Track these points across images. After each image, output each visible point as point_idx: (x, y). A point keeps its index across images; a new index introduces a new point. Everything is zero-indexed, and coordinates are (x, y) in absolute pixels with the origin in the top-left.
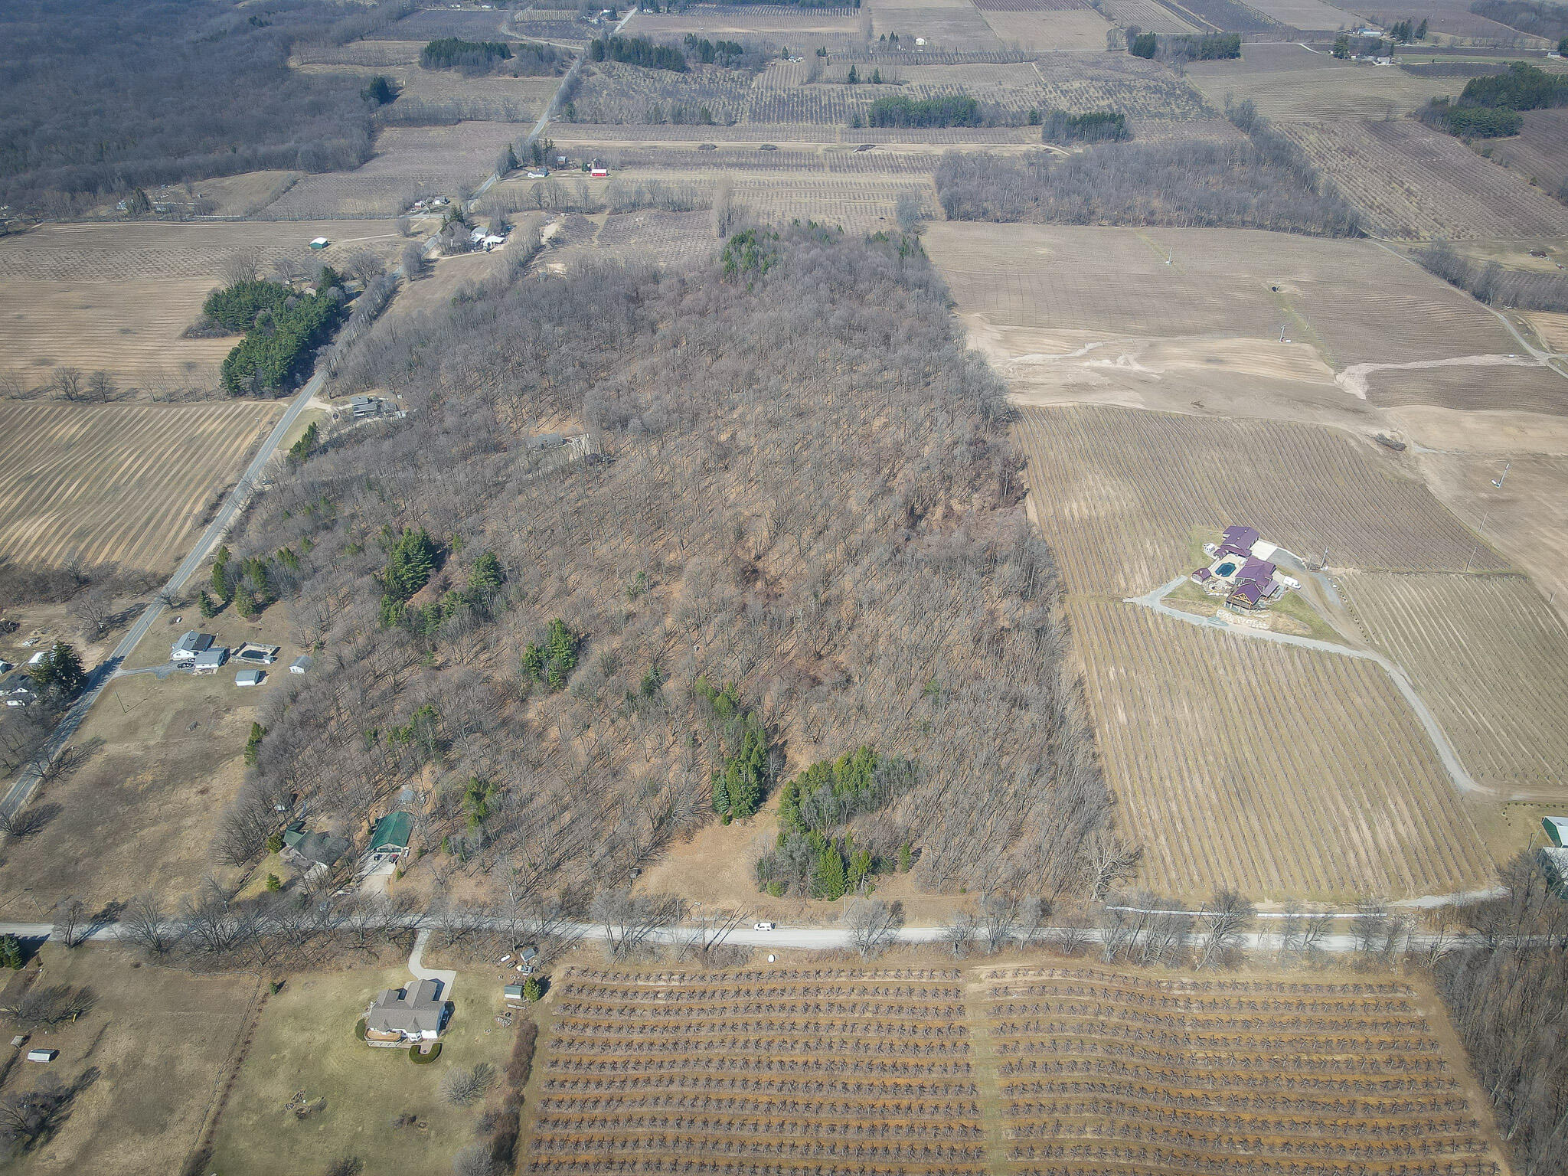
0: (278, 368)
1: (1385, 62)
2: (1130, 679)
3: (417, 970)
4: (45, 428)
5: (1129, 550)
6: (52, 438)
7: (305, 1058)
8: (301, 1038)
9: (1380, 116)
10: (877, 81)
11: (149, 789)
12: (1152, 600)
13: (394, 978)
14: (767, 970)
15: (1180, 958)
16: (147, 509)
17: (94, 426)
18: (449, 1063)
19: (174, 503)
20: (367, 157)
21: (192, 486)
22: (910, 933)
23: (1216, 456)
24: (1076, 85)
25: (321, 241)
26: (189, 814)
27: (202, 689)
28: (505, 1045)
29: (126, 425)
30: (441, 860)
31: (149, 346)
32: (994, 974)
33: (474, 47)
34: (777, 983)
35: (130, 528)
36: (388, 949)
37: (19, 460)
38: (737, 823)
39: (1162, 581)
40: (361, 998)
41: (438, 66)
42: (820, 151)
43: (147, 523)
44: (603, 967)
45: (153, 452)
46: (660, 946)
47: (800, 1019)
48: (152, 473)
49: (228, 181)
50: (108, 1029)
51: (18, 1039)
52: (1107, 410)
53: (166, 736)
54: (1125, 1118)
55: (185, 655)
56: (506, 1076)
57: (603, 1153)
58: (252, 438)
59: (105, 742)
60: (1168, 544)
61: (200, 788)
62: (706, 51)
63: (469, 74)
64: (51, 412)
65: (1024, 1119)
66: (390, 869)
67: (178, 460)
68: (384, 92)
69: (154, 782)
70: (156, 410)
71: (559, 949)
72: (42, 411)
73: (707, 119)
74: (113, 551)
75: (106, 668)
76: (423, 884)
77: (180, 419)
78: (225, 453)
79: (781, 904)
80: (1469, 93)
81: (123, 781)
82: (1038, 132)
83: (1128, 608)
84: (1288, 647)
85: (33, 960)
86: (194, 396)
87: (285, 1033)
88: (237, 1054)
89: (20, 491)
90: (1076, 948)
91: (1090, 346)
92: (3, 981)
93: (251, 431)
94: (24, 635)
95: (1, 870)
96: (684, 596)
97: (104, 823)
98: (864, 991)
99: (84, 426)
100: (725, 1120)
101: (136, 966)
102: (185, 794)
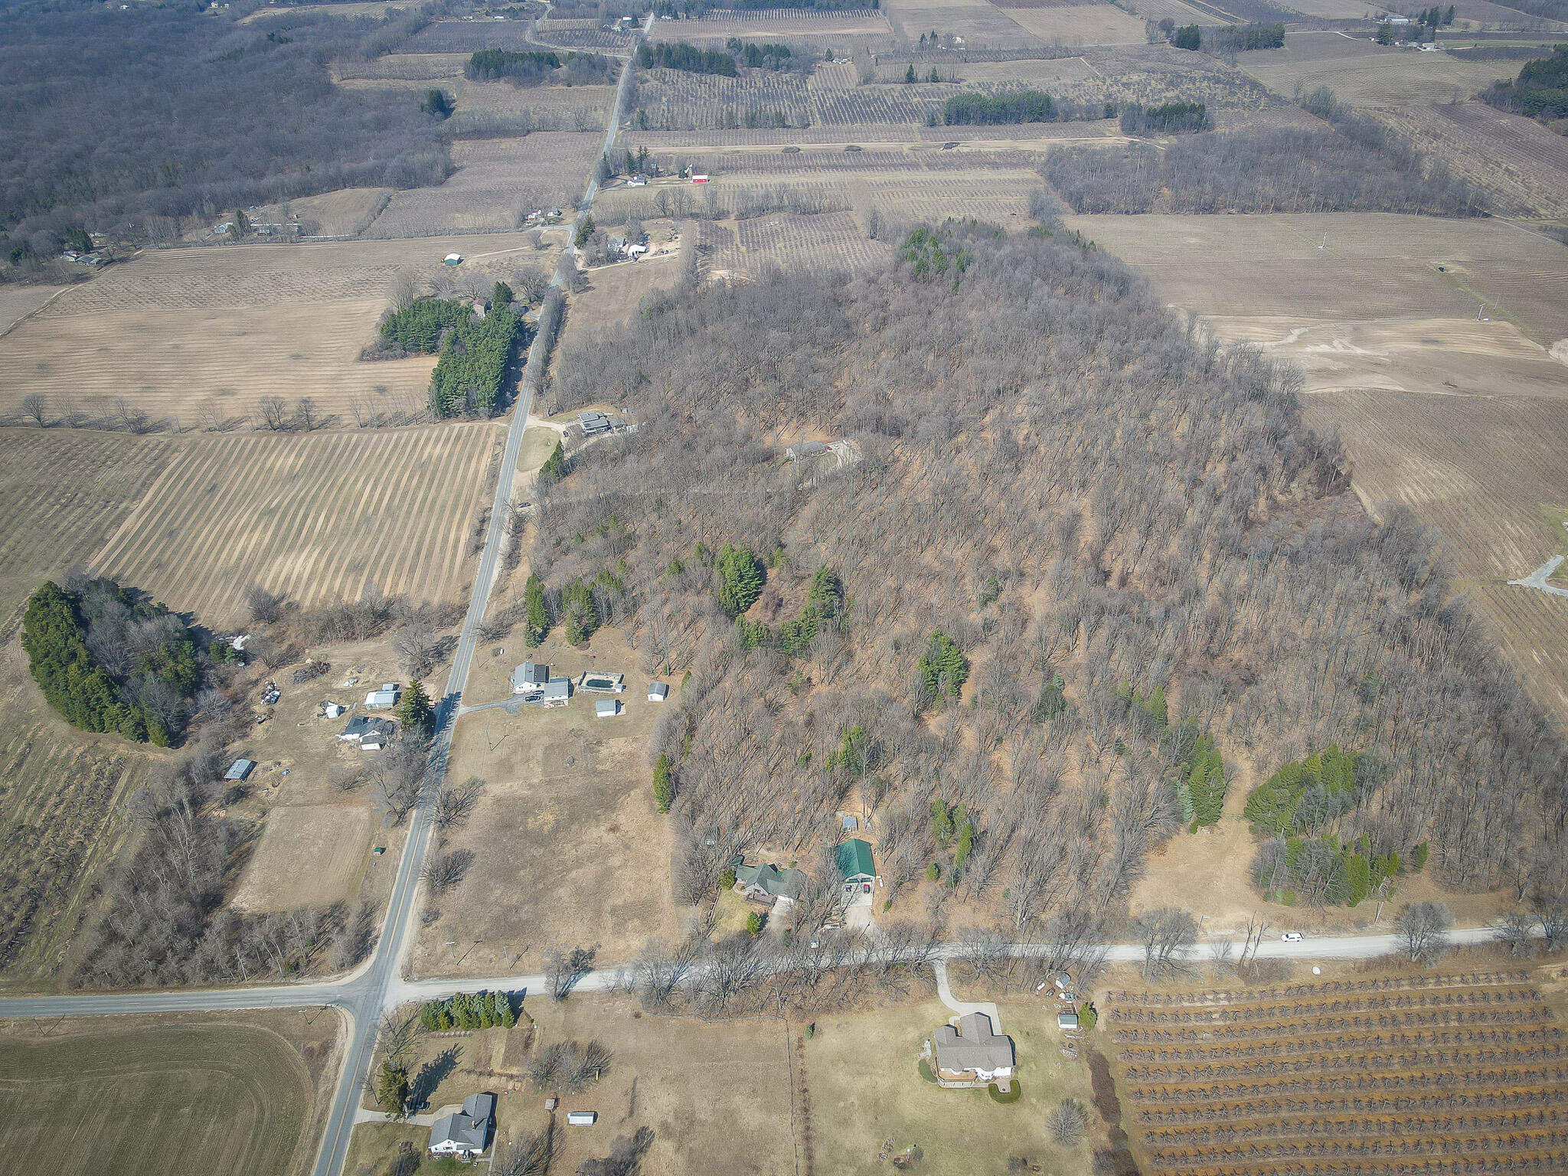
0: (491, 387)
1: (1430, 47)
2: (1557, 662)
3: (953, 1004)
4: (257, 461)
5: (1491, 532)
6: (271, 469)
7: (876, 1103)
8: (863, 1083)
9: (1446, 100)
10: (935, 80)
11: (556, 830)
12: (1536, 581)
13: (932, 1012)
14: (1318, 984)
16: (411, 538)
17: (310, 456)
18: (1034, 1101)
19: (436, 530)
20: (450, 171)
21: (447, 513)
23: (1509, 434)
24: (1135, 78)
25: (456, 257)
26: (612, 853)
27: (560, 722)
28: (1082, 1080)
29: (343, 453)
30: (925, 890)
31: (329, 371)
33: (523, 57)
34: (1341, 997)
35: (403, 559)
36: (913, 983)
37: (246, 494)
38: (1203, 831)
39: (1539, 560)
40: (909, 1037)
41: (486, 78)
42: (906, 151)
43: (418, 553)
44: (1141, 990)
45: (388, 480)
46: (1191, 964)
47: (1385, 1033)
48: (397, 500)
49: (317, 200)
50: (638, 1086)
51: (549, 1104)
52: (1374, 394)
53: (545, 773)
55: (529, 687)
56: (1097, 1112)
58: (486, 460)
59: (484, 782)
61: (608, 826)
62: (755, 56)
63: (520, 84)
64: (257, 443)
66: (867, 899)
67: (418, 487)
68: (441, 105)
69: (557, 822)
70: (376, 437)
71: (1091, 972)
72: (246, 443)
73: (781, 122)
74: (395, 584)
75: (450, 703)
76: (917, 910)
77: (396, 445)
78: (464, 477)
79: (1296, 913)
80: (1527, 75)
81: (524, 823)
82: (1115, 125)
83: (1517, 590)
85: (522, 1017)
86: (403, 420)
87: (841, 1078)
88: (799, 1103)
89: (265, 529)
91: (1297, 332)
92: (498, 1042)
93: (482, 453)
94: (339, 674)
95: (438, 923)
96: (1038, 600)
97: (524, 867)
98: (1435, 1000)
99: (299, 456)
100: (1357, 1144)
101: (637, 1016)
102: (597, 833)
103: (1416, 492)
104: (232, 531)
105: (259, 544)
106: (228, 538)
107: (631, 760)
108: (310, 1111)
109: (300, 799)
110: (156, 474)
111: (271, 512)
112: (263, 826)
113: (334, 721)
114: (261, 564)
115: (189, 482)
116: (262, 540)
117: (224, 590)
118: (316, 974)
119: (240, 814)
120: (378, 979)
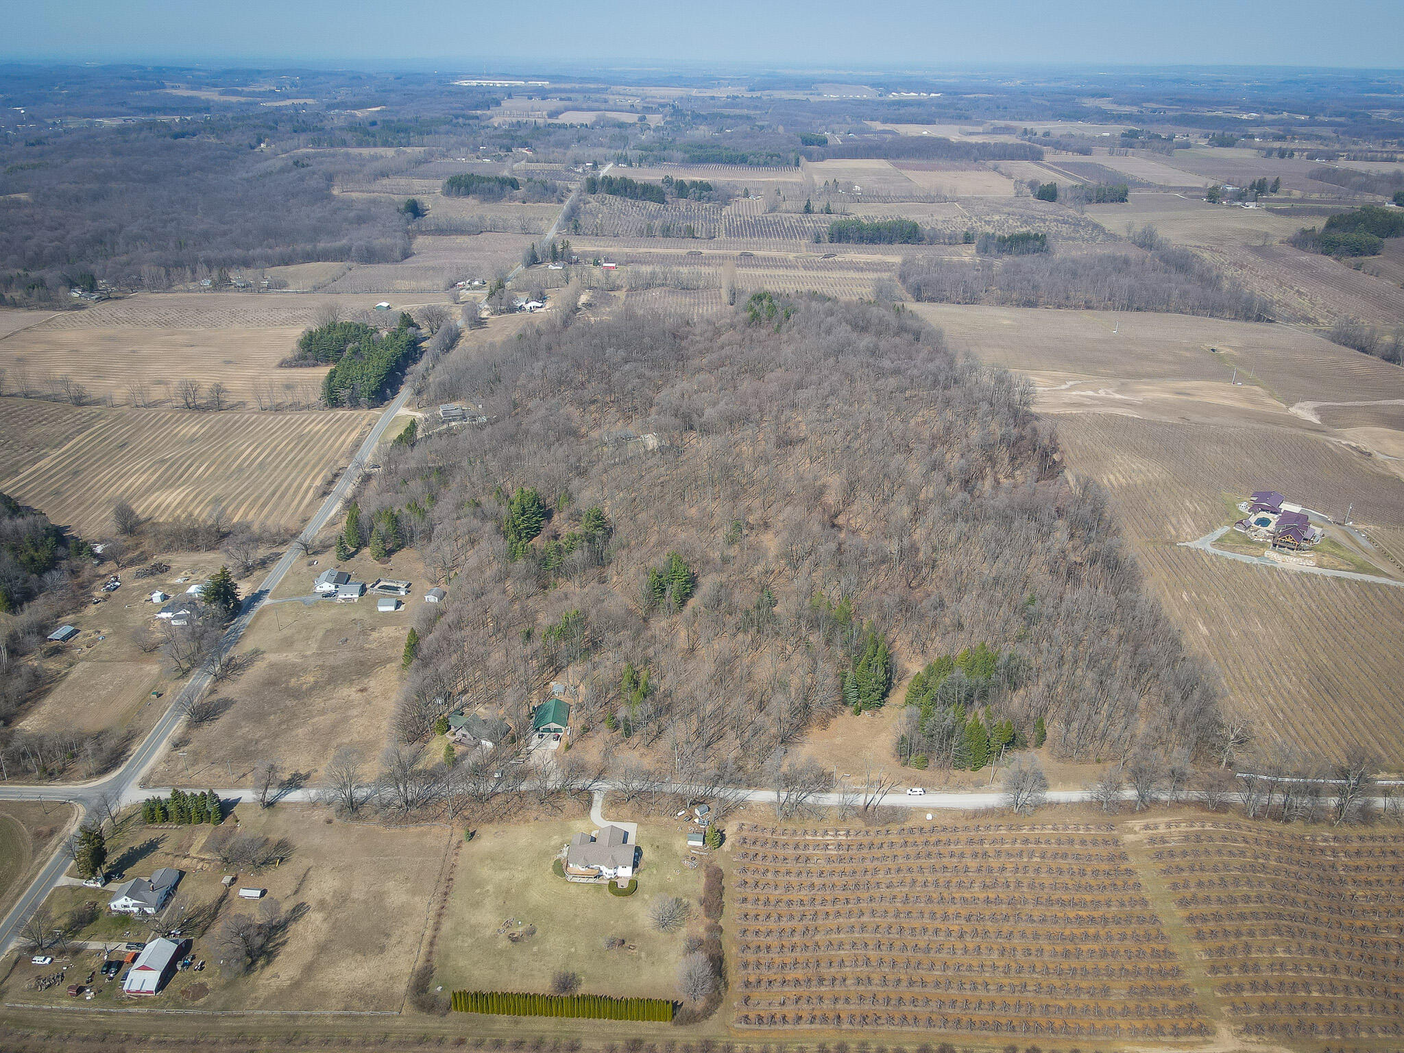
0: (373, 383)
1: (1252, 206)
2: (1203, 601)
3: (598, 820)
4: (169, 427)
6: (176, 435)
7: (508, 891)
8: (502, 876)
9: (1259, 243)
10: (828, 212)
11: (312, 688)
12: (1204, 544)
13: (579, 826)
14: (927, 827)
15: (1313, 818)
16: (271, 484)
17: (211, 427)
18: (647, 897)
19: (294, 480)
20: (406, 255)
21: (308, 468)
22: (1052, 795)
24: (997, 217)
25: (385, 304)
26: (353, 706)
27: (346, 613)
28: (697, 885)
29: (240, 427)
30: (603, 737)
31: (251, 372)
32: (1147, 827)
33: (489, 180)
34: (943, 836)
35: (259, 497)
36: (569, 804)
37: (149, 451)
38: (866, 714)
39: (1209, 529)
40: (553, 843)
41: (458, 194)
42: (791, 258)
43: (273, 494)
44: (770, 825)
45: (268, 445)
46: (820, 808)
47: (973, 864)
48: (270, 459)
49: (293, 268)
50: (310, 873)
51: (227, 879)
53: (319, 648)
54: (1308, 943)
55: (328, 587)
56: (702, 910)
57: (810, 972)
58: (354, 435)
59: (264, 652)
61: (359, 688)
62: (682, 189)
63: (484, 200)
64: (172, 417)
65: (1212, 944)
66: (554, 743)
67: (292, 450)
68: (415, 210)
69: (316, 682)
70: (271, 417)
71: (731, 809)
72: (163, 417)
73: (691, 234)
74: (247, 513)
75: (256, 597)
76: (592, 752)
77: (286, 423)
78: (332, 446)
79: (925, 775)
80: (1330, 225)
81: (287, 682)
82: (972, 249)
83: (1183, 550)
85: (229, 819)
86: (296, 407)
87: (485, 872)
88: (442, 889)
89: (155, 471)
90: (1223, 807)
91: (1071, 383)
92: (202, 835)
93: (353, 430)
94: (176, 575)
95: (186, 748)
97: (275, 713)
98: (1026, 841)
99: (202, 427)
100: (922, 944)
101: (330, 822)
102: (348, 692)
103: (1116, 478)
104: (125, 473)
105: (144, 483)
106: (122, 477)
107: (394, 641)
108: (20, 877)
109: (107, 657)
110: (79, 432)
111: (163, 461)
112: (66, 674)
113: (157, 605)
114: (142, 496)
115: (105, 439)
116: (148, 480)
117: (104, 511)
118: (66, 780)
119: (52, 665)
120: (118, 788)
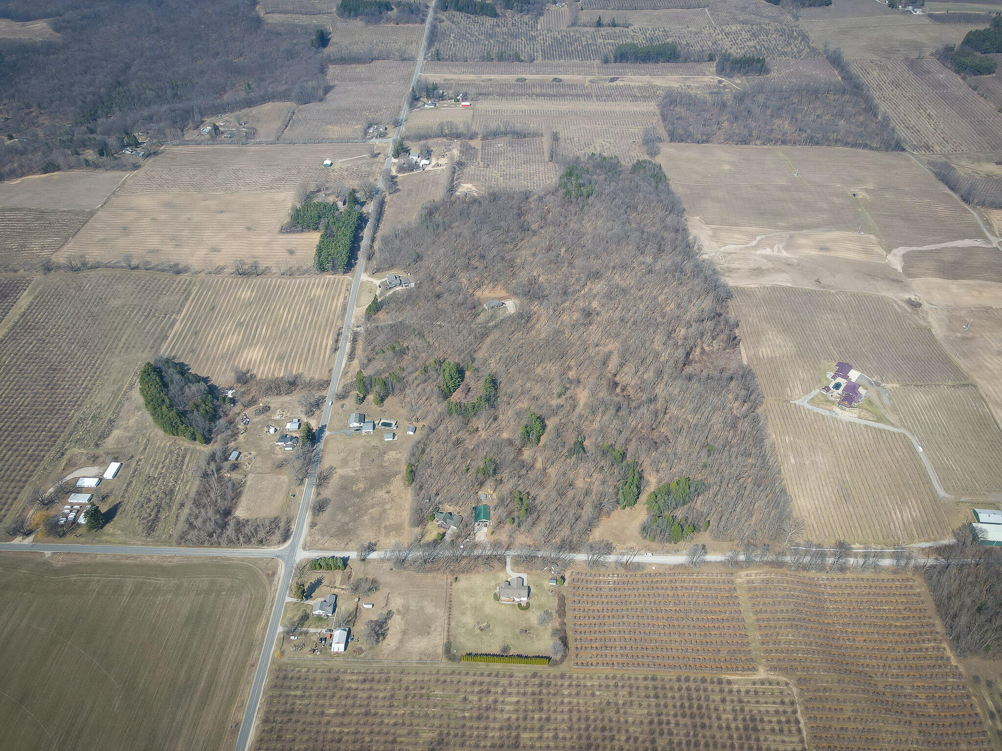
1: (919, 11)
2: (795, 443)
3: (511, 573)
4: (232, 293)
5: (792, 375)
6: (240, 298)
7: (476, 607)
8: (472, 600)
9: (914, 55)
10: (614, 25)
11: (364, 491)
12: (803, 402)
13: (502, 576)
14: (653, 573)
15: (822, 568)
16: (305, 342)
17: (258, 291)
18: (534, 610)
19: (317, 338)
20: (328, 89)
21: (322, 329)
22: (709, 557)
23: (829, 316)
24: (734, 28)
25: (329, 163)
26: (387, 503)
27: (369, 442)
28: (554, 603)
29: (273, 290)
30: (508, 527)
31: (265, 238)
32: (747, 575)
33: (371, 4)
34: (659, 578)
35: (302, 354)
36: (497, 565)
37: (229, 313)
38: (628, 509)
39: (808, 391)
40: (492, 584)
41: (349, 17)
42: (587, 83)
43: (309, 350)
44: (585, 572)
45: (295, 308)
46: (607, 563)
47: (671, 593)
48: (299, 321)
49: (254, 111)
50: (390, 595)
51: (357, 600)
52: (774, 289)
53: (361, 465)
54: (804, 631)
55: (356, 425)
56: (557, 615)
57: (602, 643)
58: (341, 300)
59: (336, 468)
60: (810, 373)
61: (386, 490)
63: (368, 22)
64: (232, 282)
65: (764, 632)
66: (485, 529)
67: (309, 313)
68: (322, 37)
69: (365, 487)
70: (289, 281)
71: (567, 564)
72: (227, 282)
73: (517, 57)
74: (298, 368)
75: (322, 430)
76: (503, 536)
77: (298, 287)
78: (330, 309)
79: (653, 545)
80: (966, 41)
81: (352, 487)
82: (713, 67)
83: (792, 406)
84: (866, 426)
85: (348, 567)
86: (300, 271)
87: (464, 597)
88: (448, 606)
89: (239, 332)
90: (781, 565)
91: (758, 238)
92: (339, 576)
93: (339, 295)
94: (274, 412)
95: (316, 528)
96: (583, 396)
97: (351, 507)
98: (695, 582)
99: (252, 291)
100: (647, 632)
101: (392, 569)
102: (381, 494)
103: (766, 351)
104: (223, 334)
105: (236, 341)
106: (222, 337)
107: (397, 462)
108: (269, 596)
109: (259, 470)
110: (186, 299)
111: (241, 324)
112: (245, 481)
113: (273, 435)
114: (238, 353)
115: (202, 304)
116: (238, 339)
117: (222, 365)
118: (269, 545)
119: (235, 476)
120: (293, 548)
